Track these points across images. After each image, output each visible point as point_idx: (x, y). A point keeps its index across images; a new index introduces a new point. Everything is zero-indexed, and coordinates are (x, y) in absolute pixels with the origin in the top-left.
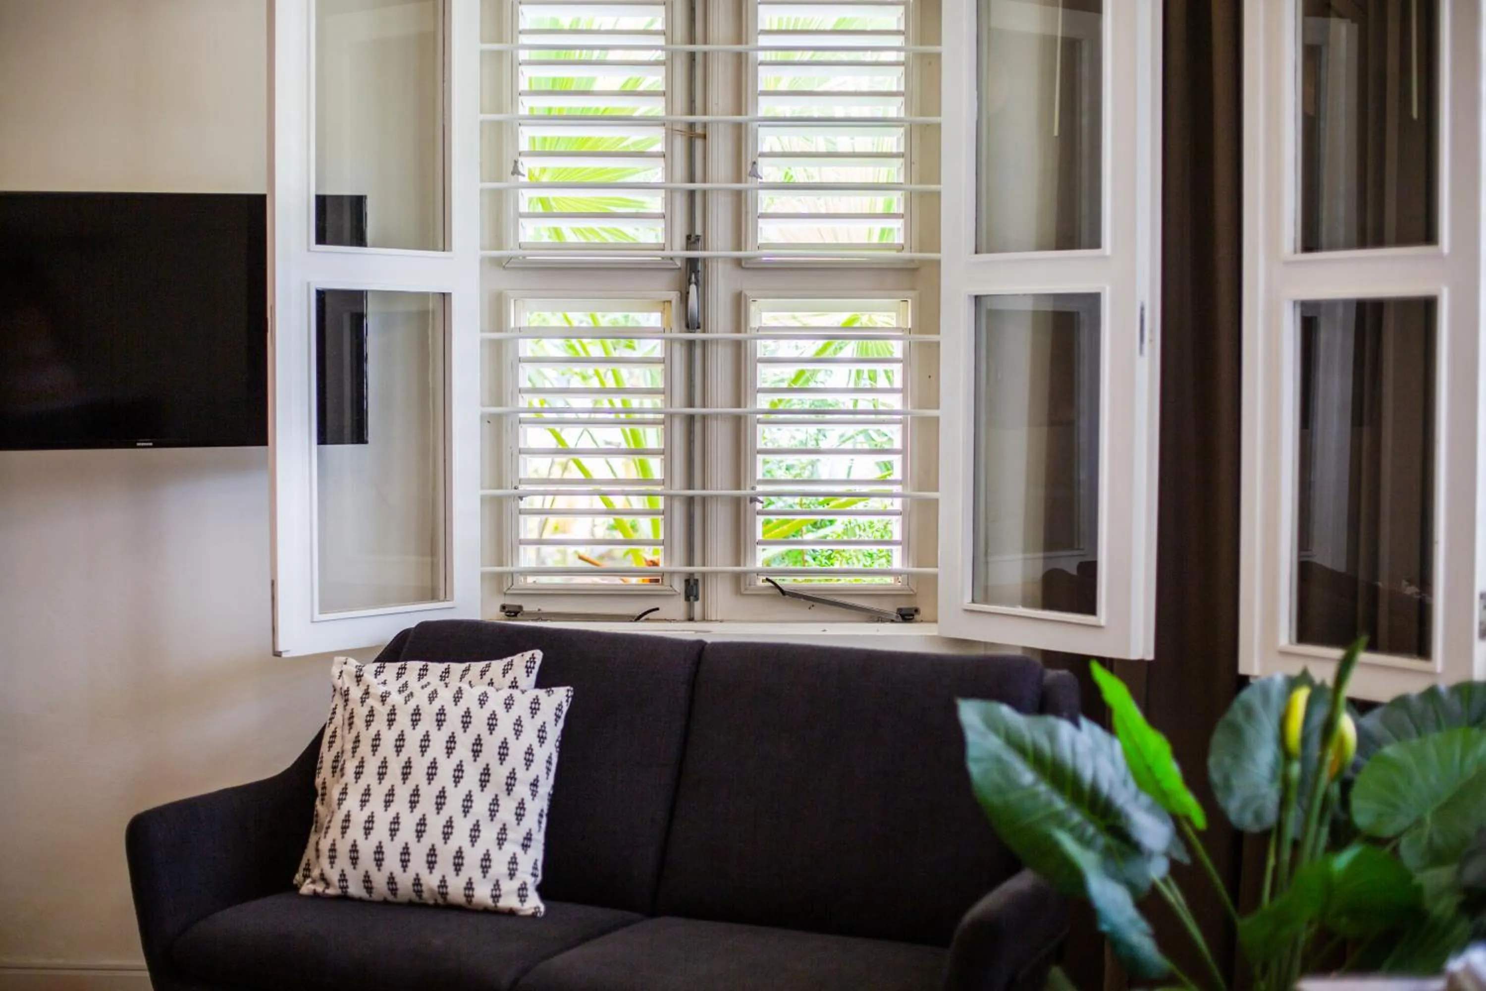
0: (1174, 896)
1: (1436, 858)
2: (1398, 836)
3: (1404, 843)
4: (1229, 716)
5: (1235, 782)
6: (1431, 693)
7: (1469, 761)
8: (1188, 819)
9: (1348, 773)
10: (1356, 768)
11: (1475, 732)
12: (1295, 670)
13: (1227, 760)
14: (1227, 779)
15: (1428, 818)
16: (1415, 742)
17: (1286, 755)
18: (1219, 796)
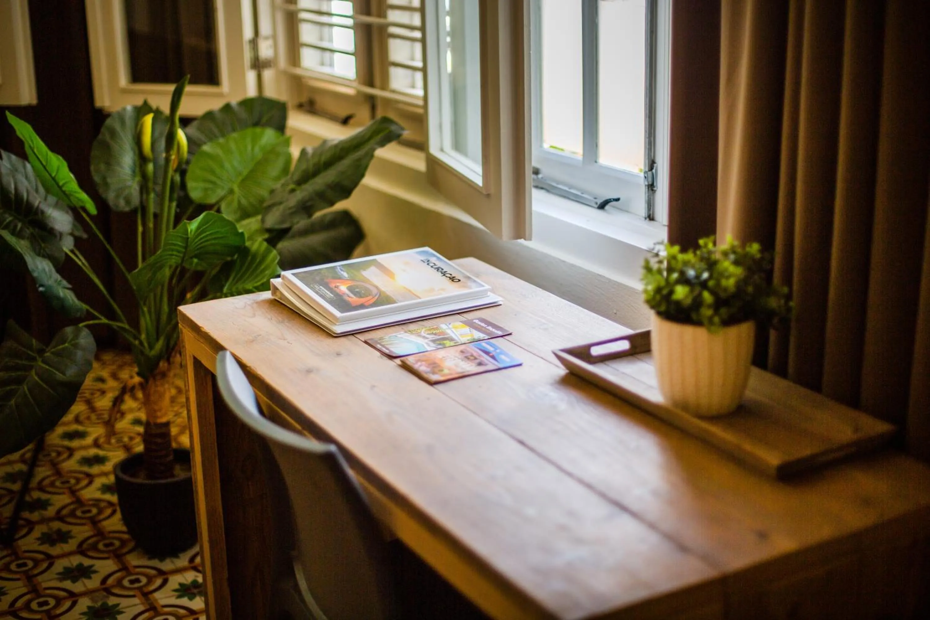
0: (81, 261)
1: (245, 214)
2: (218, 202)
3: (223, 206)
4: (100, 137)
5: (109, 180)
6: (227, 108)
7: (257, 149)
8: (84, 209)
9: (184, 166)
10: (188, 162)
11: (258, 130)
12: (139, 102)
13: (102, 166)
14: (104, 178)
15: (236, 189)
16: (221, 140)
17: (142, 159)
18: (101, 190)
